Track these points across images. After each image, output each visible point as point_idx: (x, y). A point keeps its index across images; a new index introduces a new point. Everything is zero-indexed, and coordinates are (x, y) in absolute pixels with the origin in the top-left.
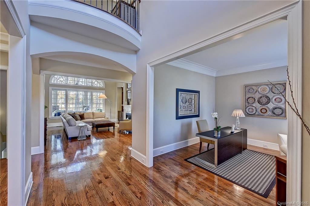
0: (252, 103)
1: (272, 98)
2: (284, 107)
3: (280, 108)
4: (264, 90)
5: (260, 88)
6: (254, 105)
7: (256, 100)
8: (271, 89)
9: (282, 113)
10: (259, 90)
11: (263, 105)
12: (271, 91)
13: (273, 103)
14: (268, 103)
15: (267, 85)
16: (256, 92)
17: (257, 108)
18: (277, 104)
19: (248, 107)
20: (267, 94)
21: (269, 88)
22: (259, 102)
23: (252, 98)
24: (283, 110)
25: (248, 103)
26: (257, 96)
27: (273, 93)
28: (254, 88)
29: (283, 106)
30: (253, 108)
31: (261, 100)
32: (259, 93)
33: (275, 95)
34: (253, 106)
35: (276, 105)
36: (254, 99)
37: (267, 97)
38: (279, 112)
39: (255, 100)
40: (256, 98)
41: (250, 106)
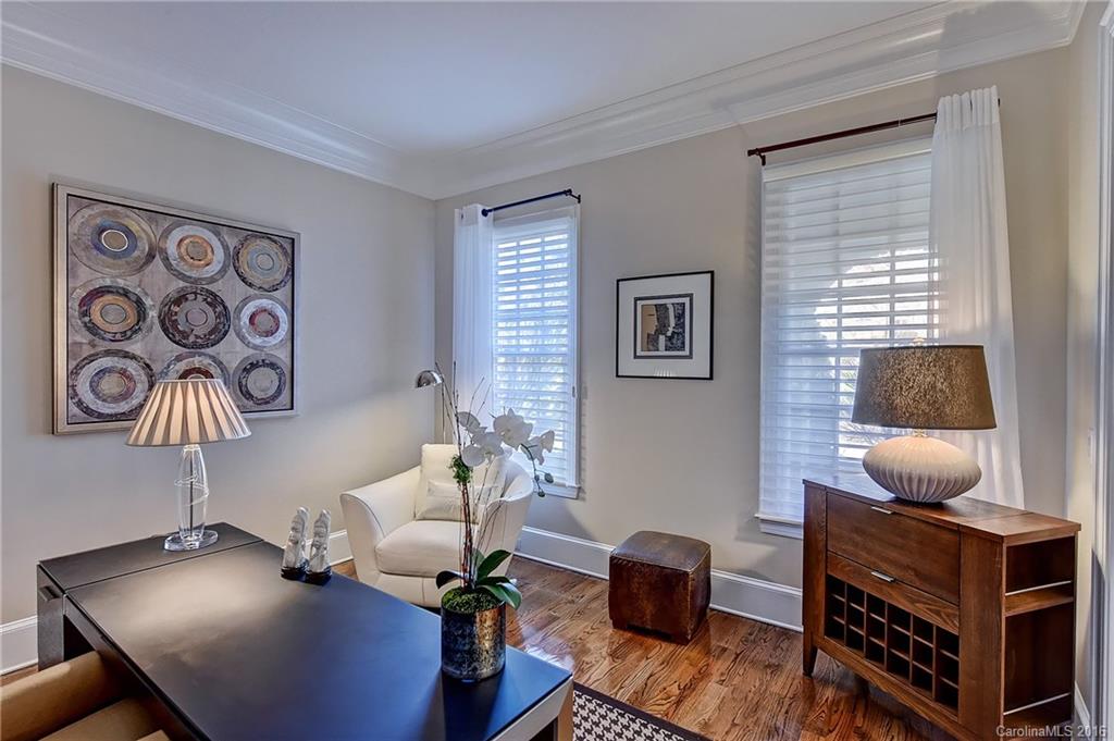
0: (126, 336)
1: (239, 310)
2: (288, 361)
3: (273, 366)
4: (199, 254)
5: (177, 234)
6: (136, 347)
7: (153, 314)
8: (234, 258)
9: (279, 391)
10: (171, 247)
11: (195, 346)
12: (232, 268)
13: (242, 339)
14: (217, 334)
15: (215, 227)
16: (151, 257)
17: (157, 368)
18: (258, 341)
19: (91, 359)
20: (212, 280)
21: (226, 248)
22: (169, 325)
23: (125, 293)
24: (281, 375)
25: (92, 329)
26: (157, 286)
27: (244, 280)
28: (134, 228)
29: (282, 356)
30: (132, 367)
31: (181, 319)
32: (168, 266)
33: (251, 291)
34: (127, 355)
35: (255, 347)
36: (139, 303)
37: (214, 300)
38: (266, 384)
39: (141, 314)
40: (148, 302)
41: (108, 353)
